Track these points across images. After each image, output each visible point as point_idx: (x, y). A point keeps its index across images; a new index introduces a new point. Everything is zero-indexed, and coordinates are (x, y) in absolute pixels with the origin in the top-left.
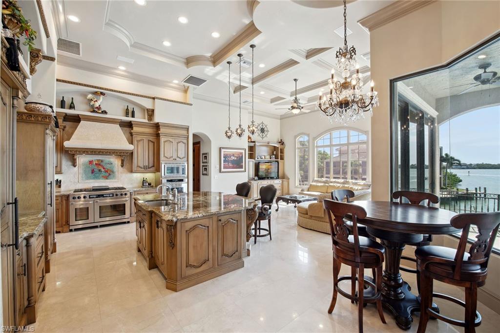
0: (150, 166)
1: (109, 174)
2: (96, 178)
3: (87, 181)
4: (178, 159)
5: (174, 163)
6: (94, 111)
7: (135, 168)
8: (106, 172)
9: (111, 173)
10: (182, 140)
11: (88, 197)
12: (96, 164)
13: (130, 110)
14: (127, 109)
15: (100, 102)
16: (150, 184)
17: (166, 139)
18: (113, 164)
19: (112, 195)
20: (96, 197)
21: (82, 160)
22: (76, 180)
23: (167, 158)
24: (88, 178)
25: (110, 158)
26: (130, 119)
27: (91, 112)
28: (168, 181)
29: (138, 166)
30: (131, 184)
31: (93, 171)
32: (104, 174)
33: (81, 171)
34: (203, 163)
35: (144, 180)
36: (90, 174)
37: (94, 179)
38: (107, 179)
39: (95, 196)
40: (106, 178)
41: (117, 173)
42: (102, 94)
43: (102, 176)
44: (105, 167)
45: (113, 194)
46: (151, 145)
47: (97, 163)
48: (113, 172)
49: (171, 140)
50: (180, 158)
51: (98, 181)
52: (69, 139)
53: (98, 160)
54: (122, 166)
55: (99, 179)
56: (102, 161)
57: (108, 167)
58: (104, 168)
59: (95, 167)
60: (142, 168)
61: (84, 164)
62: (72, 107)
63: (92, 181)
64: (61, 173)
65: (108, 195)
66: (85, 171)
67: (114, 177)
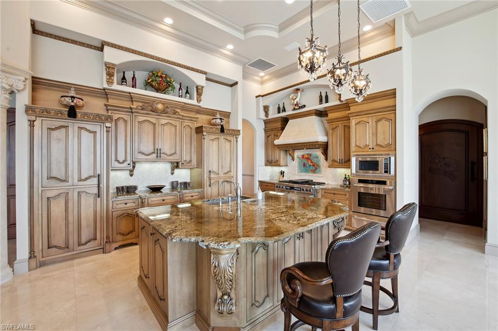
0: (347, 159)
1: (316, 169)
2: (306, 171)
3: (301, 174)
5: (370, 155)
7: (330, 162)
8: (314, 165)
9: (317, 167)
10: (386, 116)
13: (324, 95)
14: (321, 96)
15: (300, 99)
17: (358, 120)
18: (318, 158)
20: (290, 189)
21: (298, 154)
22: (294, 173)
23: (360, 147)
24: (301, 171)
25: (316, 152)
26: (324, 105)
27: (293, 110)
28: (360, 181)
29: (333, 160)
30: (335, 181)
31: (304, 165)
32: (312, 168)
33: (297, 165)
35: (346, 178)
36: (303, 168)
37: (305, 172)
40: (314, 172)
41: (322, 167)
42: (298, 90)
43: (311, 170)
44: (313, 161)
45: (300, 188)
46: (347, 131)
47: (307, 157)
48: (319, 166)
49: (365, 119)
50: (381, 146)
51: (308, 174)
53: (308, 154)
54: (326, 160)
55: (309, 172)
56: (310, 155)
57: (314, 160)
58: (312, 162)
59: (305, 161)
60: (337, 162)
61: (298, 158)
62: (284, 110)
63: (303, 174)
64: (280, 166)
65: (297, 189)
66: (299, 164)
67: (320, 172)
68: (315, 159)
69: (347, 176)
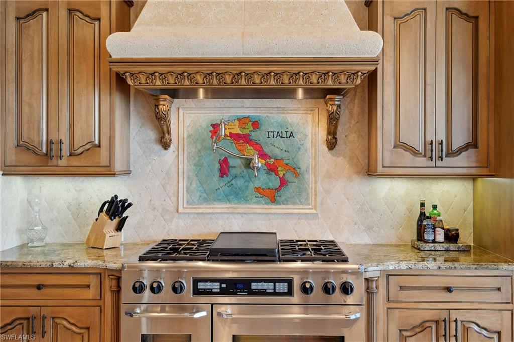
0: (458, 142)
1: (283, 182)
2: (236, 195)
3: (205, 208)
7: (385, 153)
8: (271, 169)
9: (289, 176)
11: (188, 285)
12: (235, 137)
16: (452, 236)
18: (297, 137)
19: (282, 287)
20: (223, 292)
21: (188, 118)
22: (171, 207)
24: (209, 196)
25: (283, 110)
29: (400, 145)
30: (369, 228)
31: (224, 168)
32: (264, 180)
33: (185, 166)
35: (422, 214)
36: (216, 181)
37: (227, 198)
38: (273, 200)
39: (216, 286)
40: (271, 196)
41: (310, 177)
43: (258, 189)
44: (267, 150)
45: (290, 282)
46: (461, 29)
47: (237, 131)
48: (295, 171)
51: (243, 207)
52: (124, 25)
53: (243, 121)
54: (332, 145)
55: (246, 200)
56: (256, 125)
57: (276, 148)
58: (263, 156)
59: (231, 149)
60: (415, 153)
61: (193, 139)
63: (220, 207)
64: (114, 174)
65: (269, 287)
66: (198, 165)
67: (300, 196)
68: (278, 142)
69: (428, 210)
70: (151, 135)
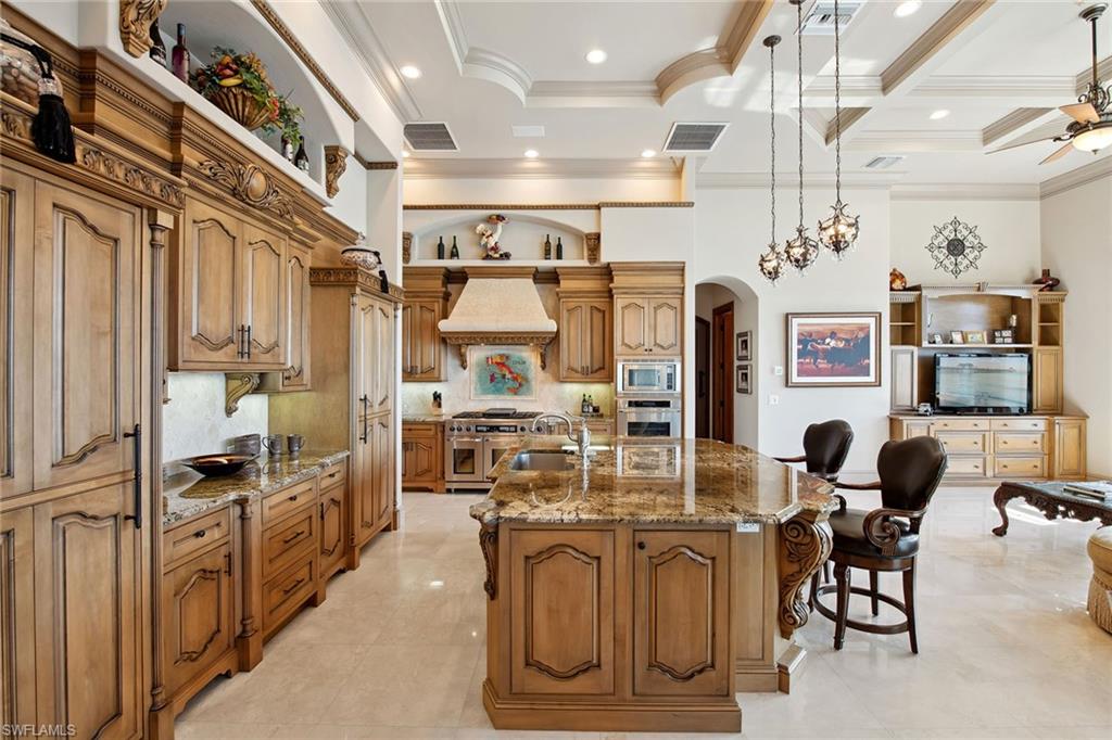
0: (596, 367)
1: (520, 385)
2: (498, 391)
3: (484, 397)
4: (656, 350)
5: (646, 361)
6: (488, 257)
7: (563, 373)
8: (515, 379)
9: (524, 383)
10: (669, 302)
11: (473, 429)
12: (498, 364)
13: (554, 244)
14: (548, 243)
15: (499, 237)
16: (596, 410)
17: (627, 302)
18: (527, 363)
19: (513, 429)
20: (488, 431)
21: (475, 355)
22: (467, 397)
23: (630, 347)
24: (485, 392)
25: (521, 351)
26: (553, 263)
27: (484, 259)
28: (630, 404)
29: (571, 369)
31: (492, 379)
32: (511, 384)
33: (474, 377)
34: (740, 359)
35: (584, 400)
36: (489, 385)
37: (494, 393)
38: (516, 394)
39: (485, 429)
40: (515, 392)
41: (533, 383)
42: (500, 218)
43: (508, 389)
44: (513, 370)
45: (516, 427)
46: (598, 317)
47: (499, 360)
48: (526, 380)
49: (639, 302)
50: (662, 347)
51: (502, 397)
52: (445, 316)
53: (501, 356)
54: (543, 367)
55: (503, 394)
56: (507, 358)
57: (517, 369)
58: (511, 372)
59: (496, 370)
60: (577, 372)
61: (478, 365)
62: (454, 254)
63: (490, 397)
64: (440, 381)
65: (507, 429)
66: (480, 377)
67: (529, 391)
68: (519, 366)
69: (587, 397)
70: (457, 362)
